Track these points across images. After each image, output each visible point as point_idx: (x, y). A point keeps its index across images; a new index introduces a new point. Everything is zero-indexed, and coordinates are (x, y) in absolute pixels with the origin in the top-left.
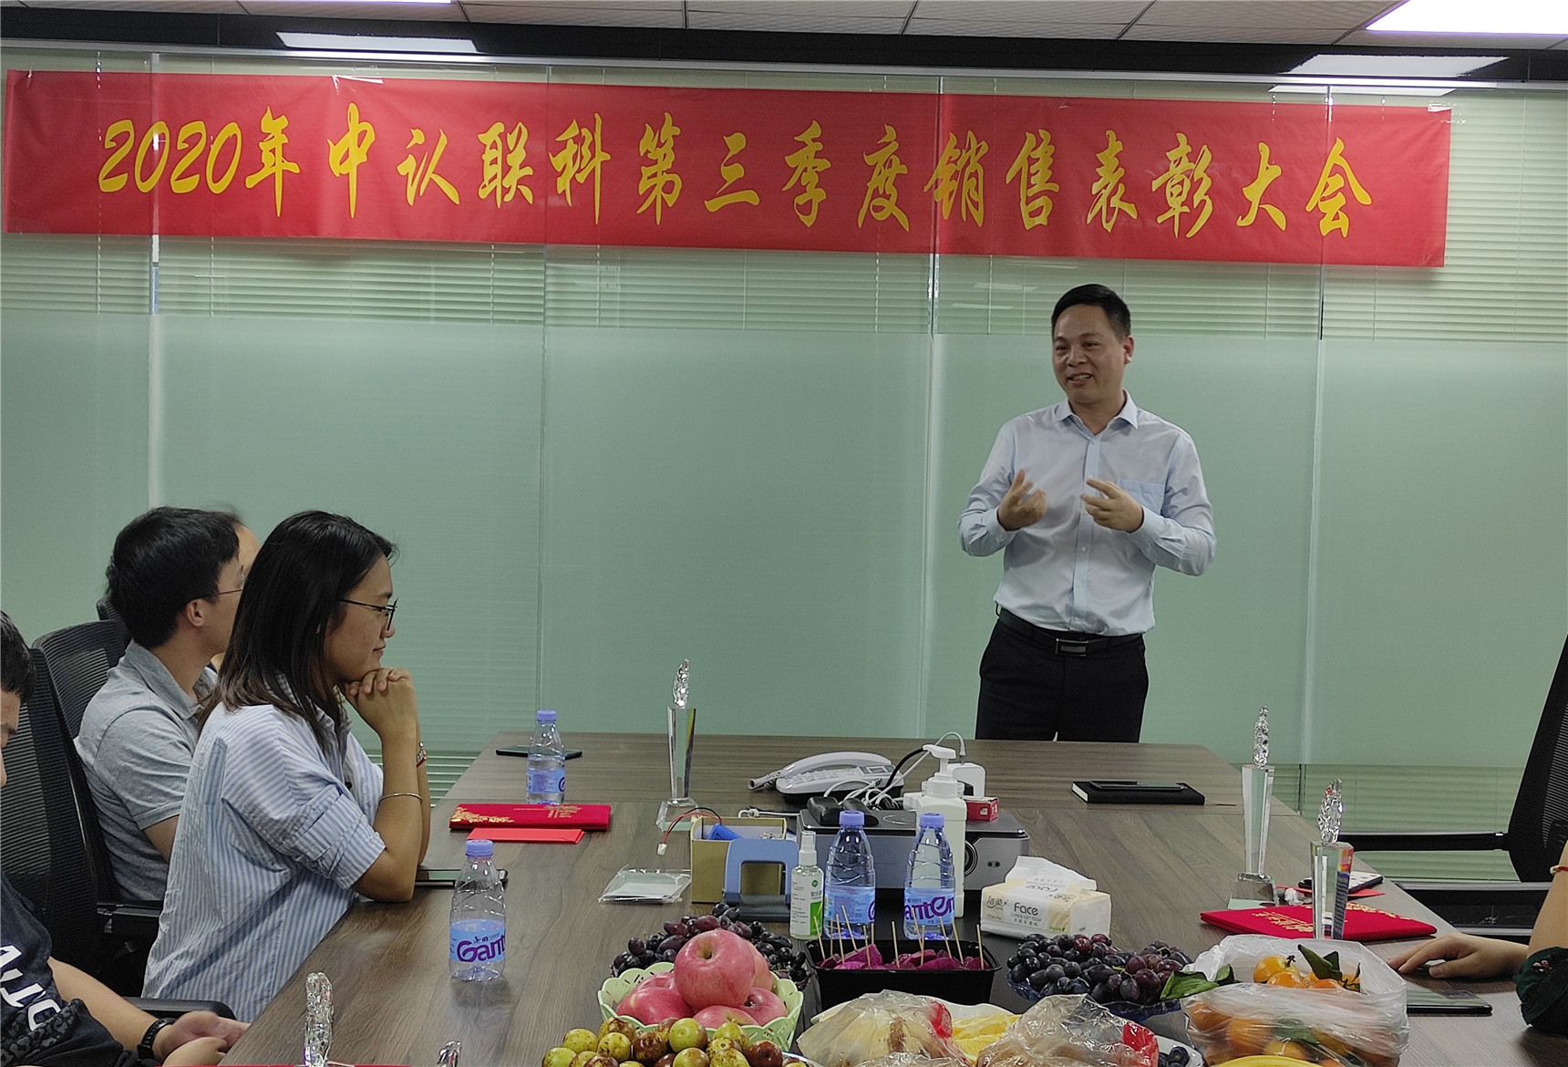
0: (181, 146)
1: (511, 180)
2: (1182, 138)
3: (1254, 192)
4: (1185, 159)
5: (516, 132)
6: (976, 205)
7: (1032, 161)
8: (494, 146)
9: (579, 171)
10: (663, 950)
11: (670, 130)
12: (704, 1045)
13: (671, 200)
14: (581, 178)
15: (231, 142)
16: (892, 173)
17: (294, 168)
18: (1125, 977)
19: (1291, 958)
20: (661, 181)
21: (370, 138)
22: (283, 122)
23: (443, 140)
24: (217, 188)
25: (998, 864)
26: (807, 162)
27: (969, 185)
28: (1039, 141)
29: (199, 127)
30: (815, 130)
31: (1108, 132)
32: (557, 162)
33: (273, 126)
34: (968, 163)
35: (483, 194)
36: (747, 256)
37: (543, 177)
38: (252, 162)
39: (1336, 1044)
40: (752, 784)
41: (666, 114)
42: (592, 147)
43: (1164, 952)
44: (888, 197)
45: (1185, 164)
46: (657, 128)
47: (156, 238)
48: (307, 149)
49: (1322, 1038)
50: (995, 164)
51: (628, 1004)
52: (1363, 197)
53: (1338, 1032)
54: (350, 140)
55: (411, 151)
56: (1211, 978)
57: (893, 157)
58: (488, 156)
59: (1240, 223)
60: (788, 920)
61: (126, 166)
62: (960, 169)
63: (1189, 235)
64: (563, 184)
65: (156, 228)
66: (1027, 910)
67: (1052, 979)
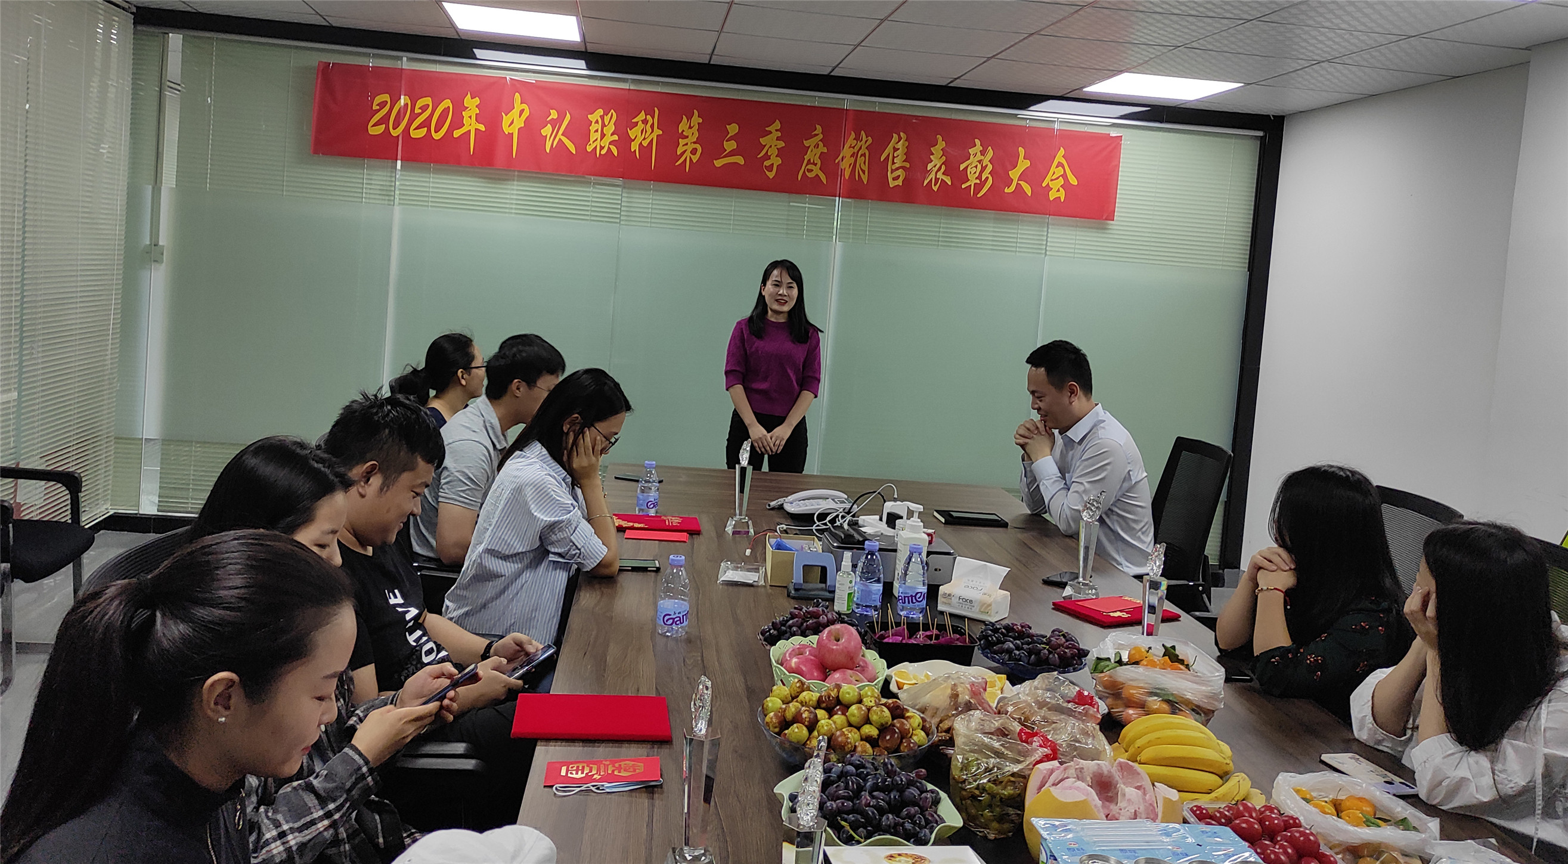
0: (417, 111)
1: (606, 142)
2: (977, 142)
3: (1014, 174)
4: (979, 154)
5: (610, 114)
6: (864, 172)
7: (895, 150)
8: (597, 122)
9: (644, 139)
10: (790, 627)
11: (696, 120)
12: (860, 701)
13: (695, 159)
14: (645, 144)
15: (446, 111)
16: (818, 151)
17: (482, 128)
18: (1050, 652)
19: (1150, 648)
20: (690, 148)
21: (526, 114)
22: (477, 101)
23: (568, 117)
24: (437, 136)
25: (940, 570)
26: (772, 142)
27: (860, 160)
28: (900, 139)
29: (428, 101)
30: (777, 125)
31: (938, 136)
32: (632, 133)
33: (471, 104)
34: (861, 148)
35: (589, 149)
36: (735, 191)
37: (624, 141)
38: (458, 123)
39: (1187, 703)
40: (769, 505)
41: (695, 111)
42: (652, 126)
43: (1063, 635)
44: (816, 165)
45: (979, 157)
46: (689, 118)
47: (399, 163)
48: (491, 117)
49: (1181, 699)
50: (876, 149)
51: (791, 665)
52: (1074, 181)
53: (1189, 696)
54: (515, 112)
55: (549, 122)
56: (1112, 661)
57: (820, 143)
58: (593, 128)
59: (1006, 190)
60: (832, 600)
61: (385, 120)
62: (856, 151)
63: (979, 196)
64: (635, 146)
65: (399, 156)
66: (966, 601)
67: (1009, 651)
